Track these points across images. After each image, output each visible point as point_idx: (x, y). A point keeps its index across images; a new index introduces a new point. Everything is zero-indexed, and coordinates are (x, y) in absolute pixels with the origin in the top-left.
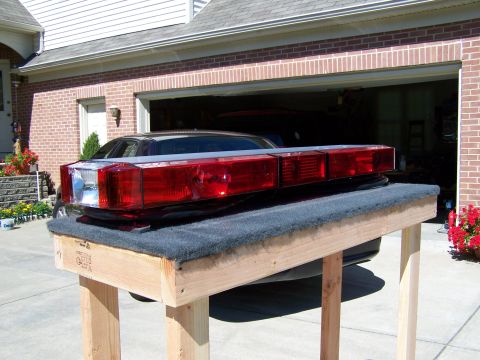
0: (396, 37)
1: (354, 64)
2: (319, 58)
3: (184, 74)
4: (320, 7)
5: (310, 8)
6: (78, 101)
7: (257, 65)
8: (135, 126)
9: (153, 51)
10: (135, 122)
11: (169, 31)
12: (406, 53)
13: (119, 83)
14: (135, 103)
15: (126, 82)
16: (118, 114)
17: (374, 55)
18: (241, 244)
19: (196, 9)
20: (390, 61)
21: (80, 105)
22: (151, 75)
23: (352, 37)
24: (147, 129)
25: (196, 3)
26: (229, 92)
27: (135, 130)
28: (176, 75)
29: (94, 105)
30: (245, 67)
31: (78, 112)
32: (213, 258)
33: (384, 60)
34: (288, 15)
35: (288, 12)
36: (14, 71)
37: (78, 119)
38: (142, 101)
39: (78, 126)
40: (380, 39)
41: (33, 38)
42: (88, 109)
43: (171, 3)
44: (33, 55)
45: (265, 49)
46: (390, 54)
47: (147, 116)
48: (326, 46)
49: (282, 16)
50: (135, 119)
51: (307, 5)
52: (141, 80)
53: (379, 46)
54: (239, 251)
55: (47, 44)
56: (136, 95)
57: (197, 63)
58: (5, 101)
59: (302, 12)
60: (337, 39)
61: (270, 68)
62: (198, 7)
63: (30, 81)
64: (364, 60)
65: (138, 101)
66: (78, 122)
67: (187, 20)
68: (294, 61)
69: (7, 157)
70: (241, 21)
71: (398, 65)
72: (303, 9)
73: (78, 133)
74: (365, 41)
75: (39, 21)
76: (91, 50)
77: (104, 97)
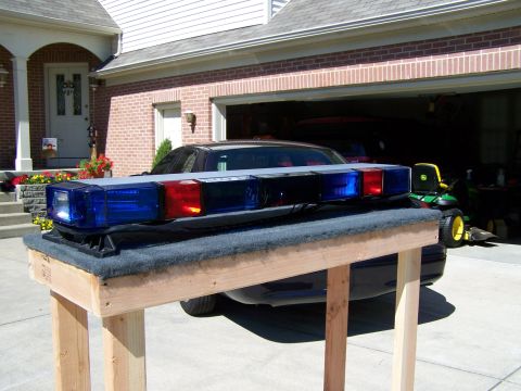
0: (486, 38)
1: (439, 68)
2: (402, 62)
3: (261, 78)
4: (403, 6)
5: (393, 7)
6: (154, 105)
7: (336, 70)
8: (210, 132)
9: (231, 54)
10: (210, 128)
11: (246, 32)
12: (497, 55)
13: (195, 87)
14: (210, 108)
15: (202, 86)
16: (193, 120)
17: (461, 59)
18: (172, 264)
19: (274, 9)
20: (478, 65)
21: (156, 110)
22: (228, 79)
23: (437, 40)
24: (223, 137)
25: (275, 3)
26: (309, 98)
27: (210, 136)
28: (252, 80)
29: (170, 109)
30: (324, 71)
31: (153, 117)
32: (141, 276)
33: (472, 64)
34: (368, 15)
35: (369, 13)
36: (92, 74)
37: (153, 124)
38: (218, 106)
39: (153, 131)
40: (468, 41)
41: (112, 40)
42: (163, 113)
43: (248, 3)
44: (111, 58)
45: (346, 52)
46: (478, 58)
47: (223, 122)
48: (410, 49)
49: (363, 16)
50: (210, 124)
51: (390, 4)
52: (217, 84)
53: (467, 49)
54: (170, 270)
55: (125, 46)
56: (211, 100)
57: (275, 66)
58: (83, 105)
59: (384, 12)
60: (422, 42)
61: (349, 72)
62: (278, 7)
63: (108, 85)
64: (450, 65)
65: (213, 105)
66: (153, 127)
67: (265, 21)
68: (375, 66)
69: (82, 163)
70: (319, 22)
71: (487, 70)
72: (385, 9)
73: (154, 138)
74: (451, 43)
75: (118, 23)
76: (168, 52)
77: (179, 102)
